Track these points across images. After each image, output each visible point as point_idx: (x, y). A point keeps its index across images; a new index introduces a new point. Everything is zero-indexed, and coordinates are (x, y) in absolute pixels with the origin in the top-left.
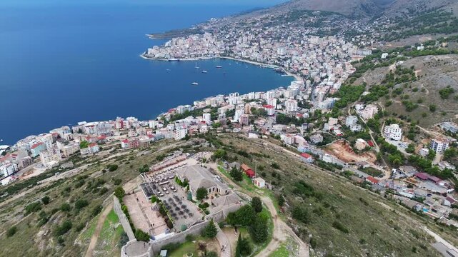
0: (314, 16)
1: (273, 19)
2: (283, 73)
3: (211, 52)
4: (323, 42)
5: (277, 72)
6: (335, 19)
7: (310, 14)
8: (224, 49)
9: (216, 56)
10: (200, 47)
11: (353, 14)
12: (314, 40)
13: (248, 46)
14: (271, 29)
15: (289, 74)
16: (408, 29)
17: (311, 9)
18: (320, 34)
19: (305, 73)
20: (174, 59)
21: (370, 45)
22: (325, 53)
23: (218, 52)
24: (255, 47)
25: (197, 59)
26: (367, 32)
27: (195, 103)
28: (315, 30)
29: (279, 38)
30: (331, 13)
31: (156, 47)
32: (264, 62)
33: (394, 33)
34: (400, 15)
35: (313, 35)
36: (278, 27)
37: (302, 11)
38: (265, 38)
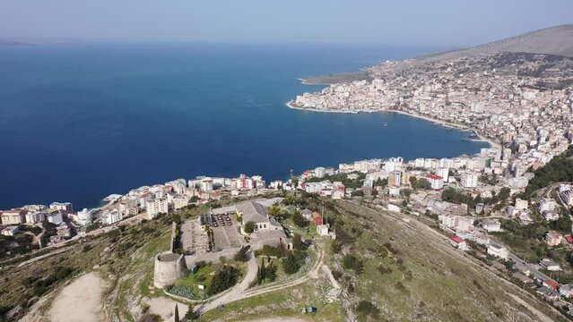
0: (534, 61)
1: (472, 63)
2: (476, 137)
3: (377, 103)
4: (545, 98)
6: (568, 67)
7: (530, 57)
8: (396, 100)
9: (383, 109)
10: (364, 97)
12: (530, 95)
13: (430, 98)
14: (467, 77)
15: (483, 139)
17: (530, 52)
18: (541, 87)
19: (507, 138)
22: (543, 114)
23: (387, 104)
24: (440, 100)
25: (357, 111)
27: (341, 166)
28: (533, 81)
29: (477, 90)
30: (560, 58)
31: (306, 94)
32: (449, 121)
35: (530, 87)
36: (478, 75)
37: (516, 54)
38: (456, 88)
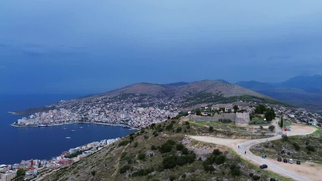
0: (136, 96)
1: (110, 98)
2: (129, 128)
3: (71, 119)
4: (147, 110)
5: (125, 128)
6: (150, 98)
7: (134, 95)
8: (81, 117)
9: (76, 122)
10: (62, 117)
11: (159, 95)
12: (141, 109)
13: (97, 115)
14: (111, 104)
15: (134, 129)
16: (193, 101)
17: (133, 93)
18: (142, 106)
20: (43, 125)
21: (176, 110)
22: (151, 116)
23: (76, 119)
24: (103, 115)
25: (61, 124)
26: (170, 104)
28: (139, 104)
29: (118, 110)
30: (146, 95)
31: (24, 118)
32: (113, 123)
33: (186, 104)
34: (185, 96)
35: (139, 107)
36: (115, 103)
37: (128, 94)
38: (108, 109)
